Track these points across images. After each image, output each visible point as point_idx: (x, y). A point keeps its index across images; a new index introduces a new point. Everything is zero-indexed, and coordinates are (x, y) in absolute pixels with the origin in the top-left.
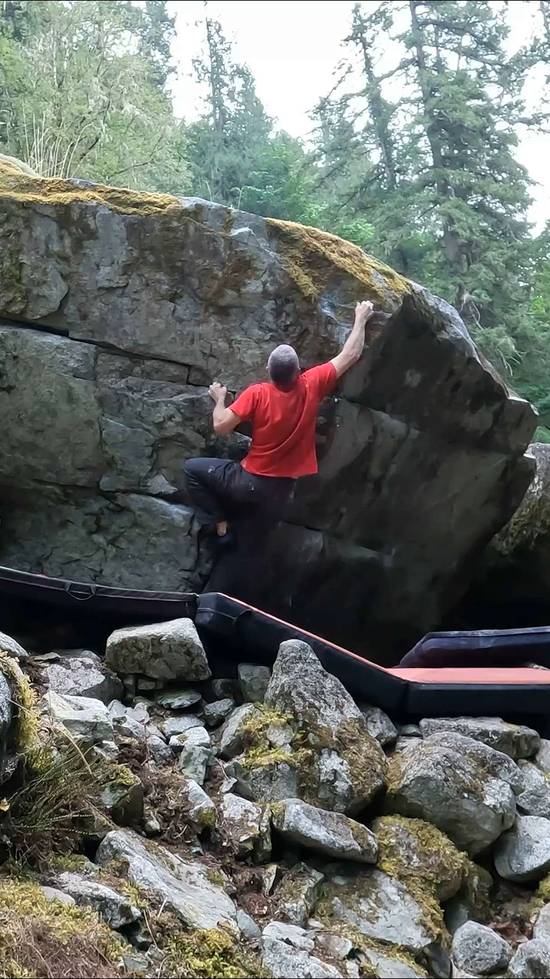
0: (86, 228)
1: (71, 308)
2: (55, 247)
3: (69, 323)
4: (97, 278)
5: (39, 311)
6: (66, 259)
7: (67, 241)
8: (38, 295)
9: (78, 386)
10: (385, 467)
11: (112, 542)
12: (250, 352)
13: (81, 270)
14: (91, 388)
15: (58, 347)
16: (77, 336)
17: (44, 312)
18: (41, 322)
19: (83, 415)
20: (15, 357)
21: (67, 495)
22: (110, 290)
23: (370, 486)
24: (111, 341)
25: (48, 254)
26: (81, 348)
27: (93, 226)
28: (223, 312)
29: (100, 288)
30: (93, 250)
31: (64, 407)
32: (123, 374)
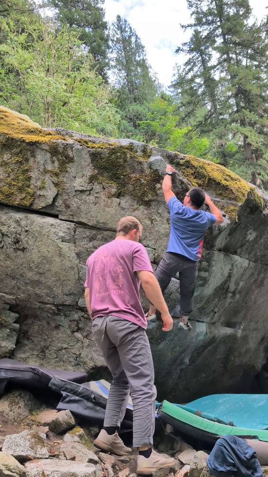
0: (67, 157)
1: (59, 202)
2: (49, 167)
3: (58, 211)
4: (75, 185)
5: (40, 204)
6: (57, 175)
7: (56, 164)
8: (40, 195)
9: (65, 246)
10: (237, 284)
11: (86, 337)
12: (163, 226)
13: (65, 180)
14: (73, 248)
15: (52, 225)
16: (63, 218)
17: (43, 204)
18: (42, 210)
19: (68, 264)
20: (27, 231)
21: (58, 310)
22: (82, 191)
23: (230, 295)
24: (83, 221)
25: (46, 172)
26: (66, 225)
27: (71, 155)
28: (148, 204)
29: (76, 191)
30: (72, 169)
31: (58, 259)
32: (91, 239)
